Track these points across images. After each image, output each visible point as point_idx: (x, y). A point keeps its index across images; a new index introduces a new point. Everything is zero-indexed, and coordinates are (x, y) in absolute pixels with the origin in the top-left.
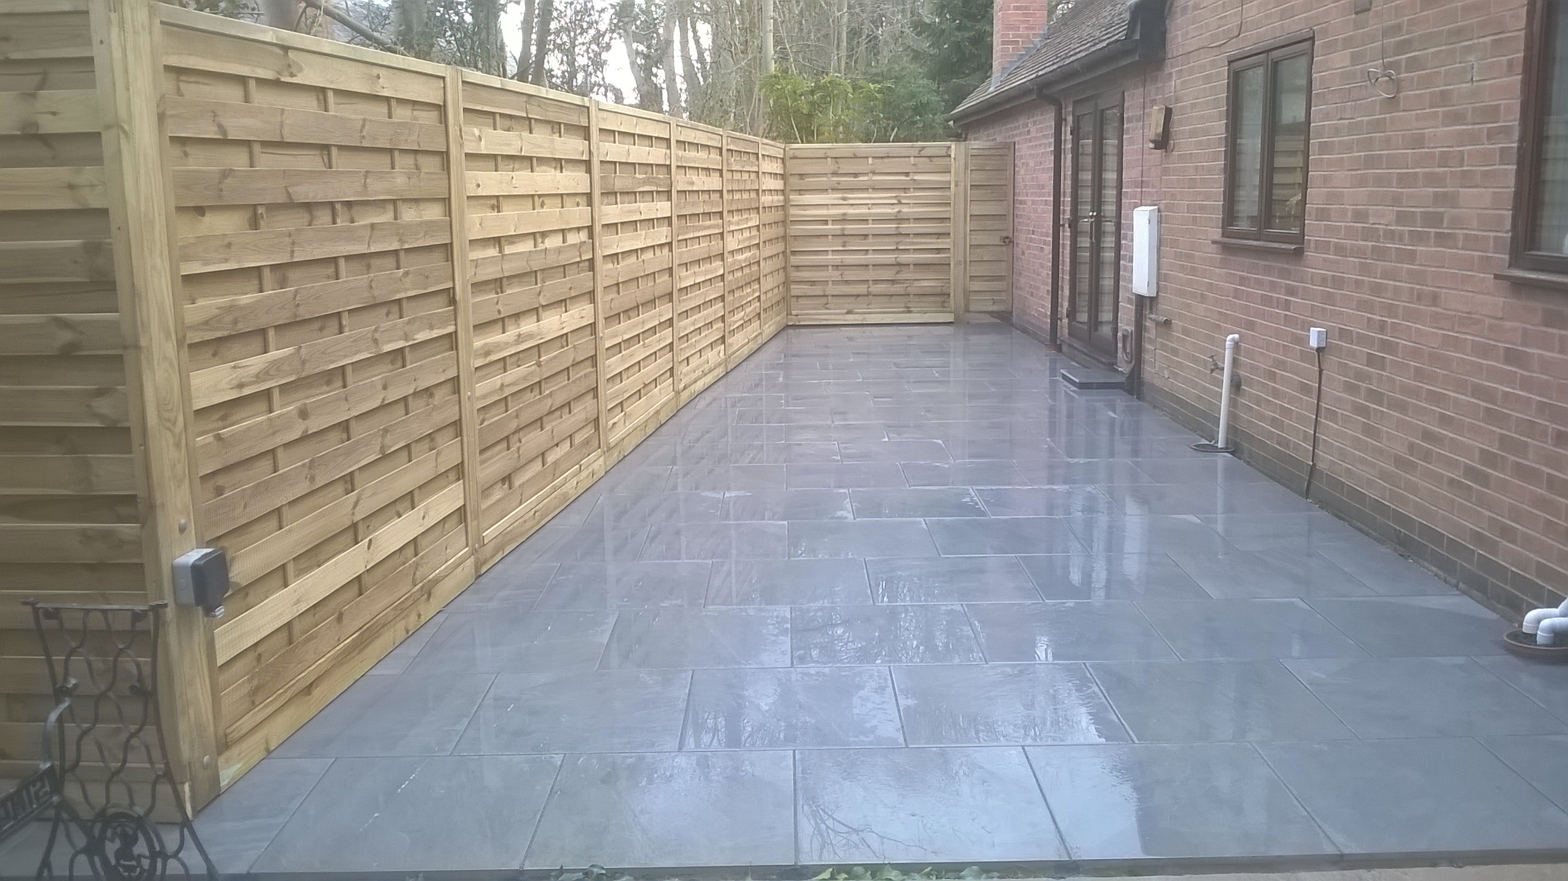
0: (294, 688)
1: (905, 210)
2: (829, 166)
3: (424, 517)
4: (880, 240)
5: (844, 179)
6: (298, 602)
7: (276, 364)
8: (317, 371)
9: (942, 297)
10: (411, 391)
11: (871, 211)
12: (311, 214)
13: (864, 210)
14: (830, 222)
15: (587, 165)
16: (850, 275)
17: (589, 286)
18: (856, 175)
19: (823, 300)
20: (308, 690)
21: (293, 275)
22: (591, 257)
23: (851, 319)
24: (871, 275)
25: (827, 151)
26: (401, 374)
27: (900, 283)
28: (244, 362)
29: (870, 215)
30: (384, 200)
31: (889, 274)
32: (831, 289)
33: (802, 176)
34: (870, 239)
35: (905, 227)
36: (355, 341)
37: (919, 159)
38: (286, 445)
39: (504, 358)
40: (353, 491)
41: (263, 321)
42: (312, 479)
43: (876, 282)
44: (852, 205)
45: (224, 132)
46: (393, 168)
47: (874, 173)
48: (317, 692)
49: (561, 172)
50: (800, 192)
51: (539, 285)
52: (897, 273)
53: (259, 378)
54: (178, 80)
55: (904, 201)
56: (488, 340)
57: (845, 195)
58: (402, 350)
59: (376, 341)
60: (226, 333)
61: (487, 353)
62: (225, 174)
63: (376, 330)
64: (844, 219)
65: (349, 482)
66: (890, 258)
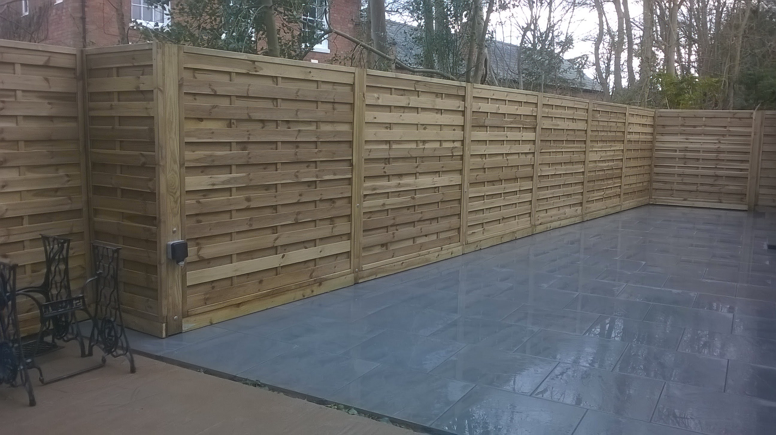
0: (228, 303)
1: (722, 146)
2: (680, 121)
3: (321, 252)
4: (706, 162)
5: (688, 128)
6: (236, 270)
7: (235, 179)
8: (259, 184)
9: (741, 196)
10: (319, 199)
11: (702, 146)
12: (264, 124)
13: (697, 146)
14: (678, 151)
15: (463, 113)
16: (687, 180)
17: (460, 167)
18: (695, 127)
19: (670, 192)
20: (238, 305)
21: (250, 146)
22: (462, 154)
23: (686, 203)
24: (700, 180)
25: (679, 113)
26: (314, 191)
27: (717, 186)
28: (216, 176)
29: (702, 148)
30: (311, 121)
31: (710, 181)
32: (676, 187)
33: (664, 126)
34: (701, 161)
35: (722, 156)
36: (283, 175)
37: (733, 119)
38: (238, 210)
39: (388, 193)
40: (277, 233)
41: (229, 162)
42: (251, 225)
43: (702, 184)
44: (692, 142)
45: (215, 92)
46: (317, 109)
47: (705, 126)
48: (243, 308)
49: (441, 115)
50: (662, 134)
51: (417, 163)
52: (715, 180)
53: (223, 183)
54: (194, 73)
55: (722, 142)
56: (376, 184)
57: (687, 137)
58: (315, 181)
59: (297, 176)
60: (208, 165)
61: (374, 189)
62: (214, 107)
63: (297, 172)
64: (686, 150)
65: (274, 229)
66: (711, 172)
